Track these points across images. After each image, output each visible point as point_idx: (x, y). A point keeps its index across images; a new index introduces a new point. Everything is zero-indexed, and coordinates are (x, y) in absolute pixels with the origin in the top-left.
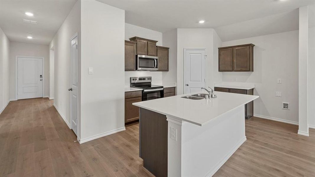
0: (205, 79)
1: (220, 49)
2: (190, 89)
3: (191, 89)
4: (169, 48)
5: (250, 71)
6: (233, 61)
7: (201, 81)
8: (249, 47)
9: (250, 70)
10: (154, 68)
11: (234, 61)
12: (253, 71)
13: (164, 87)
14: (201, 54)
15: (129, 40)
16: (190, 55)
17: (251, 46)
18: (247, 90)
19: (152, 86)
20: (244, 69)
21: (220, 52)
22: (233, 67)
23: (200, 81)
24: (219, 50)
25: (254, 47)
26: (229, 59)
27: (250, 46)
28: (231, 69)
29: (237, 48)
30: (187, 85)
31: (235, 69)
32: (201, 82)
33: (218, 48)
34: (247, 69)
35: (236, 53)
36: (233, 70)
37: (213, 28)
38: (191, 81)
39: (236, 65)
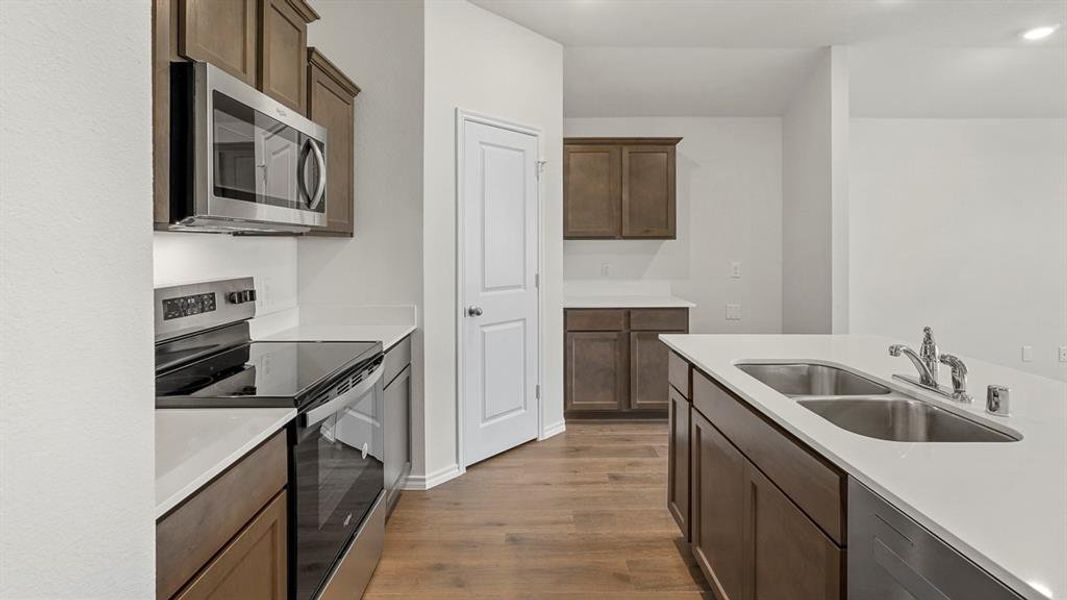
0: (540, 276)
2: (483, 334)
4: (360, 90)
7: (525, 288)
9: (674, 234)
14: (522, 151)
16: (483, 151)
23: (521, 287)
26: (602, 187)
28: (609, 229)
31: (626, 232)
34: (667, 227)
35: (630, 167)
36: (619, 234)
37: (562, 43)
38: (488, 290)
39: (631, 215)
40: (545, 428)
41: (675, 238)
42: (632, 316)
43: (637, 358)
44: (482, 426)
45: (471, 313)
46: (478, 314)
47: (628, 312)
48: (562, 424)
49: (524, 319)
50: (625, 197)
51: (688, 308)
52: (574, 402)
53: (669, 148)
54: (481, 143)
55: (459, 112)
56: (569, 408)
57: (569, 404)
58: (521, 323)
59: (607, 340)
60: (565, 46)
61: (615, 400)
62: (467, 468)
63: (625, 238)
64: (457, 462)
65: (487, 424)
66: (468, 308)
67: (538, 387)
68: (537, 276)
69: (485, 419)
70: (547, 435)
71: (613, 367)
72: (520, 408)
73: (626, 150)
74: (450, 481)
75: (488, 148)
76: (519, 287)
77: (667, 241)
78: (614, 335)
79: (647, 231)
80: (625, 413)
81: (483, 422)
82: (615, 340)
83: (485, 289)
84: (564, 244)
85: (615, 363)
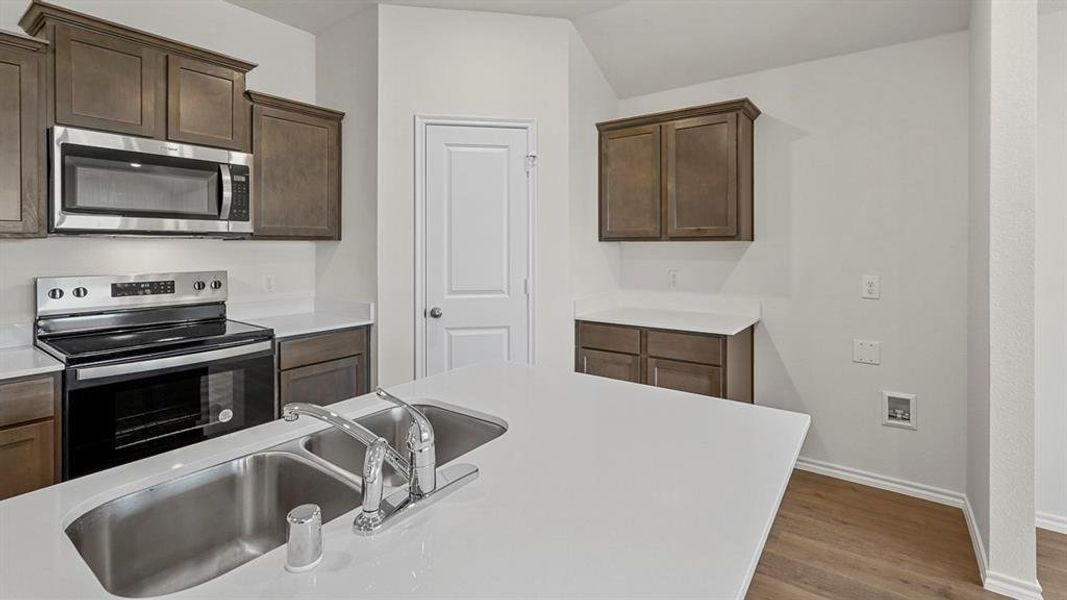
0: (530, 282)
1: (606, 129)
2: (450, 337)
3: (454, 333)
4: (343, 114)
5: (740, 240)
6: (662, 189)
7: (509, 293)
8: (737, 115)
9: (738, 231)
10: (217, 218)
11: (670, 187)
12: (752, 240)
13: (278, 335)
14: (506, 147)
15: (21, 32)
16: (450, 153)
17: (743, 112)
18: (726, 336)
19: (230, 330)
20: (711, 229)
21: (603, 146)
22: (662, 218)
23: (502, 292)
24: (600, 136)
25: (755, 122)
26: (644, 177)
27: (741, 114)
28: (652, 228)
29: (681, 124)
30: (435, 315)
31: (673, 229)
32: (507, 296)
33: (598, 125)
34: (727, 226)
35: (677, 148)
36: (661, 234)
38: (455, 292)
39: (678, 209)
42: (649, 338)
47: (645, 330)
49: (508, 328)
53: (731, 114)
54: (448, 145)
55: (418, 118)
58: (505, 331)
59: (619, 364)
66: (429, 310)
68: (526, 281)
75: (456, 149)
78: (629, 359)
82: (630, 365)
83: (452, 292)
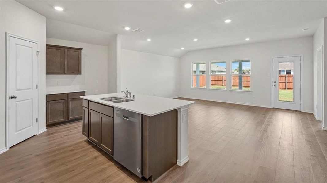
3: (18, 103)
7: (32, 89)
14: (32, 48)
31: (66, 72)
34: (79, 72)
35: (68, 55)
37: (46, 17)
38: (19, 90)
39: (68, 68)
40: (40, 131)
41: (81, 74)
42: (69, 95)
43: (70, 106)
44: (16, 133)
45: (12, 98)
46: (15, 98)
47: (68, 94)
48: (45, 129)
49: (32, 99)
50: (66, 63)
51: (85, 92)
52: (49, 122)
53: (80, 51)
54: (16, 44)
55: (7, 33)
56: (48, 123)
57: (47, 123)
58: (31, 100)
59: (61, 102)
60: (47, 18)
61: (63, 118)
62: (10, 148)
63: (66, 74)
64: (6, 146)
65: (17, 133)
66: (10, 96)
67: (37, 119)
68: (37, 86)
69: (17, 131)
70: (40, 133)
71: (63, 109)
72: (31, 126)
73: (66, 50)
74: (4, 153)
75: (18, 46)
76: (30, 89)
77: (78, 75)
78: (63, 101)
79: (73, 72)
80: (67, 121)
81: (16, 132)
82: (63, 102)
83: (17, 90)
84: (46, 76)
85: (64, 109)
